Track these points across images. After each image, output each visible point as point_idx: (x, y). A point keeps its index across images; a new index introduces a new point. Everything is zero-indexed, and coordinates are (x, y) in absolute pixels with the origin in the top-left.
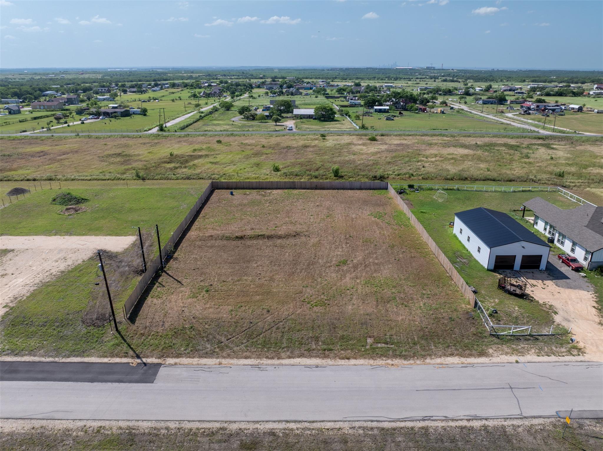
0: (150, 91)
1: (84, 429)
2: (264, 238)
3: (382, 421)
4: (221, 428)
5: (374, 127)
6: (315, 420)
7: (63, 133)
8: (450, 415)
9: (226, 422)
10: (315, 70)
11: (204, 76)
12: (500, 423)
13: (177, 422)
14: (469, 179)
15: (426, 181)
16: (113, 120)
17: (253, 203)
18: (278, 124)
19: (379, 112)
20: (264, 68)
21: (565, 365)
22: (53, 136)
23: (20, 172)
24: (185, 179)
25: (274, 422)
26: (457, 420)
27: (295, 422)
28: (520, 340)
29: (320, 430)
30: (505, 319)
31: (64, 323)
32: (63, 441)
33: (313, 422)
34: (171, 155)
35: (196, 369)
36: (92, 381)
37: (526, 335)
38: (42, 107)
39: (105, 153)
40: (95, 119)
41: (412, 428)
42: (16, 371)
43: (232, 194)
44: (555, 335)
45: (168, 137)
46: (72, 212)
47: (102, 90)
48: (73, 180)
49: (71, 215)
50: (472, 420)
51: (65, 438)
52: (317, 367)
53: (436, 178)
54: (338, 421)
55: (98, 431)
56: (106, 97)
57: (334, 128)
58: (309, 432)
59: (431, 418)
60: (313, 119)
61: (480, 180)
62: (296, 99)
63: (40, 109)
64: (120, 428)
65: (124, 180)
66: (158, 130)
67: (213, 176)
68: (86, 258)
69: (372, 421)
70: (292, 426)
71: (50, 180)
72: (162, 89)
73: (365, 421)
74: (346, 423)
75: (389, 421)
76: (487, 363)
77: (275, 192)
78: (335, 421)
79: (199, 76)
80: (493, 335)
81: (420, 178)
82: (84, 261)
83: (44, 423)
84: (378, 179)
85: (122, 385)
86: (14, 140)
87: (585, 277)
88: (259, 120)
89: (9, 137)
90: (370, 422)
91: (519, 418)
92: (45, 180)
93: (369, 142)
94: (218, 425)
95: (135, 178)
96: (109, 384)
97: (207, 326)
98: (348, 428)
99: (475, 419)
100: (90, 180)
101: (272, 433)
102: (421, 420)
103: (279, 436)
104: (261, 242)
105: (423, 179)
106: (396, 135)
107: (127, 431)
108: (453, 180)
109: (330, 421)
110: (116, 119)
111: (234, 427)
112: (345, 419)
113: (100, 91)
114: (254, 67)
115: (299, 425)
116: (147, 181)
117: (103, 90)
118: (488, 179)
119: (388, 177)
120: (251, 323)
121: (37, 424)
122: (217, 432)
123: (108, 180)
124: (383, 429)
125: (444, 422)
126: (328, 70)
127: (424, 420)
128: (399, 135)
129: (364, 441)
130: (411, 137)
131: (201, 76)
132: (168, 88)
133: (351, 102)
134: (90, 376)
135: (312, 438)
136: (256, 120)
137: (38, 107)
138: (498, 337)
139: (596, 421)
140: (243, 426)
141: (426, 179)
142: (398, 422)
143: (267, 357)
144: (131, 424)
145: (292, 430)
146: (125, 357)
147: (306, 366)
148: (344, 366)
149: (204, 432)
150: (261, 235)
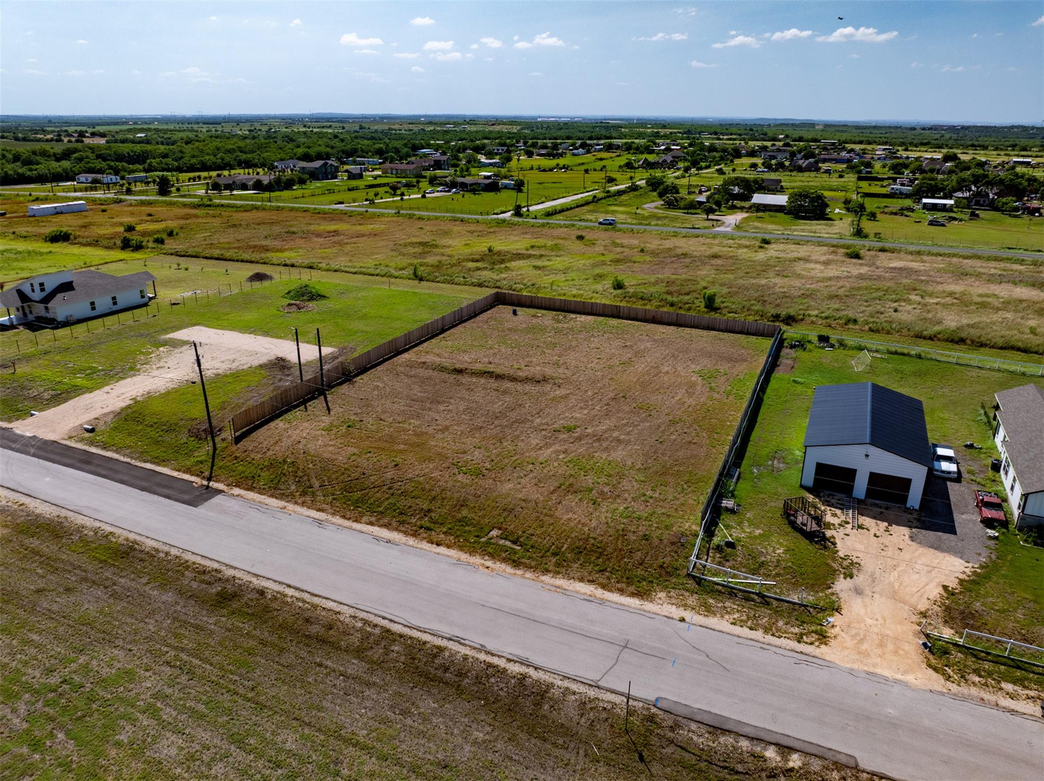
0: (568, 155)
1: (96, 531)
2: (491, 377)
3: (395, 622)
4: (216, 570)
5: (881, 236)
6: (321, 594)
7: (386, 208)
8: (490, 646)
9: (227, 565)
10: (896, 128)
11: (680, 133)
12: (551, 679)
13: (181, 551)
14: (968, 342)
15: (876, 336)
16: (467, 195)
17: (532, 329)
18: (711, 217)
19: (928, 210)
20: (797, 122)
21: (761, 648)
22: (367, 211)
23: (286, 254)
24: (475, 286)
25: (275, 581)
26: (493, 655)
27: (297, 589)
28: (736, 596)
29: (315, 607)
30: (739, 559)
31: (170, 428)
32: (72, 534)
33: (316, 596)
34: (490, 250)
35: (252, 506)
36: (143, 489)
37: (753, 593)
38: (394, 172)
39: (409, 241)
40: (445, 191)
41: (425, 643)
42: (88, 463)
43: (515, 313)
44: (807, 606)
45: (515, 225)
46: (294, 309)
47: (498, 150)
48: (336, 271)
49: (290, 313)
50: (515, 662)
51: (74, 533)
52: (389, 541)
53: (898, 331)
54: (344, 604)
55: (107, 536)
56: (494, 161)
57: (803, 230)
58: (301, 604)
59: (462, 641)
60: (785, 214)
61: (993, 347)
62: (782, 179)
63: (392, 173)
64: (127, 539)
65: (396, 278)
66: (512, 215)
67: (514, 286)
68: (256, 363)
69: (384, 618)
70: (290, 592)
71: (311, 268)
72: (588, 152)
73: (376, 615)
74: (351, 609)
75: (405, 626)
76: (630, 607)
77: (583, 318)
78: (341, 603)
79: (671, 133)
80: (694, 577)
81: (867, 327)
82: (250, 367)
83: (70, 514)
84: (781, 321)
85: (167, 501)
86: (319, 213)
87: (996, 538)
88: (683, 209)
89: (315, 209)
90: (380, 619)
91: (587, 684)
92: (305, 267)
93: (844, 259)
94: (216, 566)
95: (412, 276)
96: (156, 496)
97: (311, 466)
98: (348, 616)
99: (520, 663)
100: (355, 273)
101: (262, 592)
102: (446, 638)
103: (265, 597)
104: (482, 381)
105: (871, 330)
106: (911, 253)
107: (131, 544)
108: (933, 340)
109: (335, 601)
110: (475, 194)
111: (230, 573)
112: (354, 605)
113: (496, 151)
114: (780, 120)
115: (297, 594)
116: (424, 283)
117: (500, 151)
118: (1013, 348)
119: (802, 320)
120: (364, 474)
121: (64, 513)
122: (209, 572)
123: (377, 275)
124: (388, 631)
125: (473, 651)
126: (924, 129)
127: (450, 639)
128: (919, 253)
129: (352, 635)
130: (940, 258)
131: (675, 133)
132: (600, 150)
133: (893, 189)
134: (145, 484)
135: (298, 611)
136: (680, 208)
137: (389, 171)
138: (699, 581)
139: (711, 730)
140: (238, 574)
141: (877, 331)
142: (415, 631)
143: (344, 517)
144: (138, 538)
145: (286, 596)
146: (198, 475)
147: (377, 539)
148: (423, 551)
149: (197, 568)
150: (488, 372)
